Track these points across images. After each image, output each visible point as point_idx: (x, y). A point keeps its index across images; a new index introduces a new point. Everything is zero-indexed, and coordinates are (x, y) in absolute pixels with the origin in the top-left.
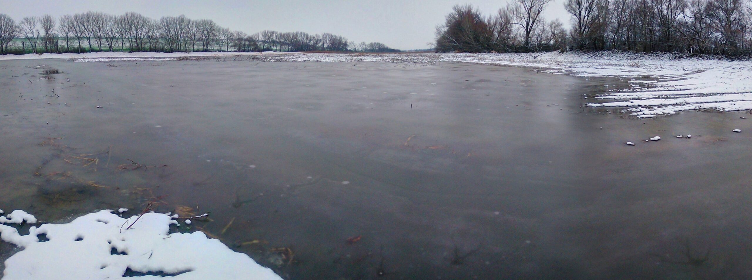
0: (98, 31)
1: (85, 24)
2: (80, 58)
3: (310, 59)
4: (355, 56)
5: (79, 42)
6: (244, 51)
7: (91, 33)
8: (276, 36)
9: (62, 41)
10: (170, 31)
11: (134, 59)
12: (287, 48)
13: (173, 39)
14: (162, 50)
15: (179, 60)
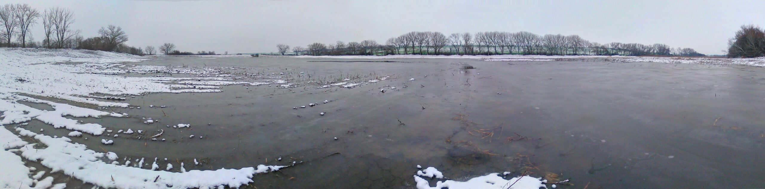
0: (501, 42)
1: (493, 38)
2: (488, 58)
3: (644, 61)
4: (676, 59)
5: (488, 49)
6: (600, 55)
7: (497, 44)
8: (621, 46)
9: (476, 47)
10: (550, 42)
11: (526, 60)
12: (628, 53)
13: (553, 47)
14: (545, 54)
15: (557, 61)
